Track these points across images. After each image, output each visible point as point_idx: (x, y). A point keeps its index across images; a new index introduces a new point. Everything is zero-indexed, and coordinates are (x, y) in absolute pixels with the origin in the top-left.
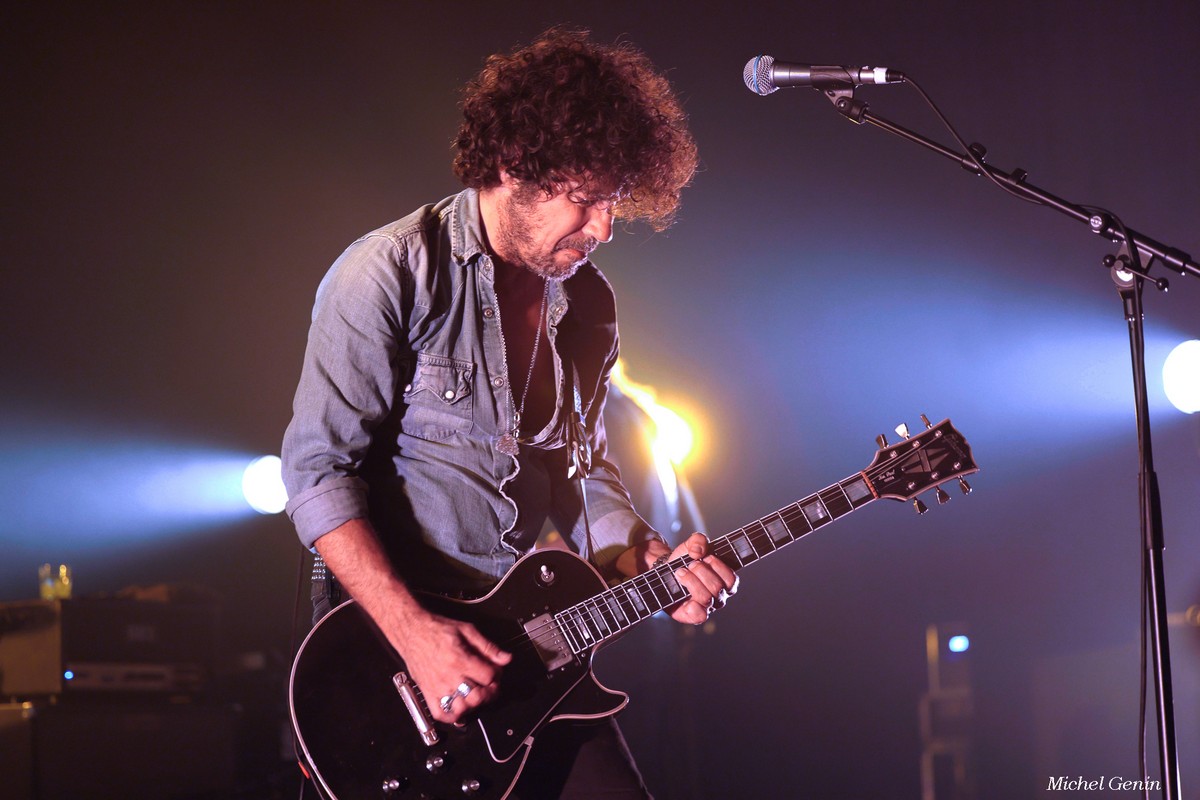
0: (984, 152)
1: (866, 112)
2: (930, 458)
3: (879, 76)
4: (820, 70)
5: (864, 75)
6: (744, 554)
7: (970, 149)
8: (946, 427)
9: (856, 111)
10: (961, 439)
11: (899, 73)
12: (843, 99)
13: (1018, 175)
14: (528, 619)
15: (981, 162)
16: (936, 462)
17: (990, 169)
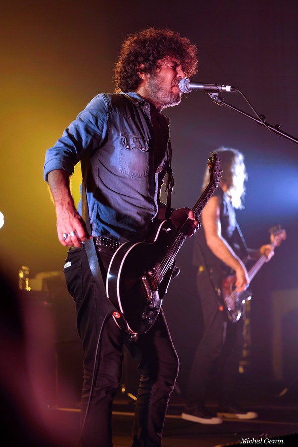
0: (264, 118)
1: (223, 101)
3: (228, 89)
4: (207, 86)
5: (223, 88)
7: (260, 117)
9: (219, 101)
11: (235, 88)
12: (215, 96)
13: (276, 127)
15: (263, 121)
17: (267, 124)
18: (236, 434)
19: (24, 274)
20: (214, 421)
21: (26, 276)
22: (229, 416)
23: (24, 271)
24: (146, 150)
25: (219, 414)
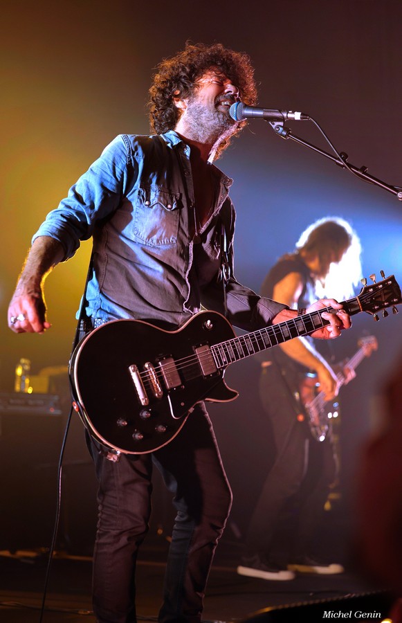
0: (346, 156)
1: (289, 133)
2: (385, 294)
3: (297, 116)
4: (268, 111)
5: (290, 115)
6: (300, 330)
7: (340, 155)
8: (392, 278)
9: (284, 133)
10: (398, 286)
11: (307, 115)
12: (278, 126)
13: (363, 169)
14: (198, 346)
15: (345, 162)
16: (387, 297)
17: (350, 166)
18: (311, 594)
19: (23, 370)
20: (284, 576)
21: (25, 373)
22: (303, 569)
23: (23, 365)
24: (174, 207)
25: (290, 566)
